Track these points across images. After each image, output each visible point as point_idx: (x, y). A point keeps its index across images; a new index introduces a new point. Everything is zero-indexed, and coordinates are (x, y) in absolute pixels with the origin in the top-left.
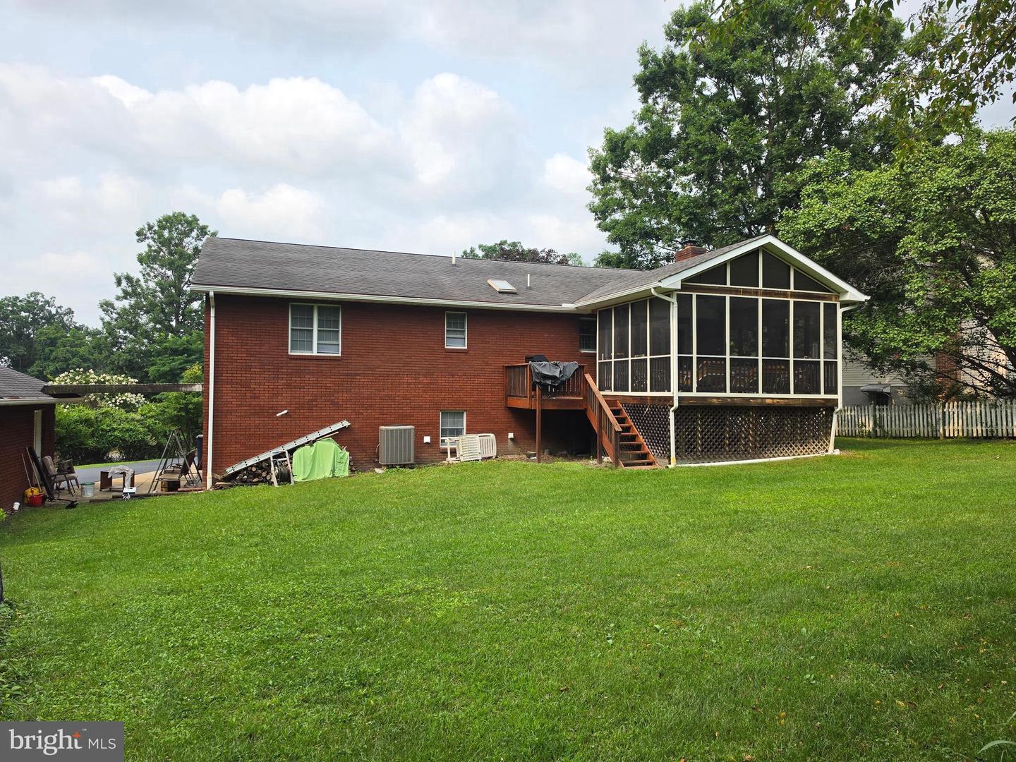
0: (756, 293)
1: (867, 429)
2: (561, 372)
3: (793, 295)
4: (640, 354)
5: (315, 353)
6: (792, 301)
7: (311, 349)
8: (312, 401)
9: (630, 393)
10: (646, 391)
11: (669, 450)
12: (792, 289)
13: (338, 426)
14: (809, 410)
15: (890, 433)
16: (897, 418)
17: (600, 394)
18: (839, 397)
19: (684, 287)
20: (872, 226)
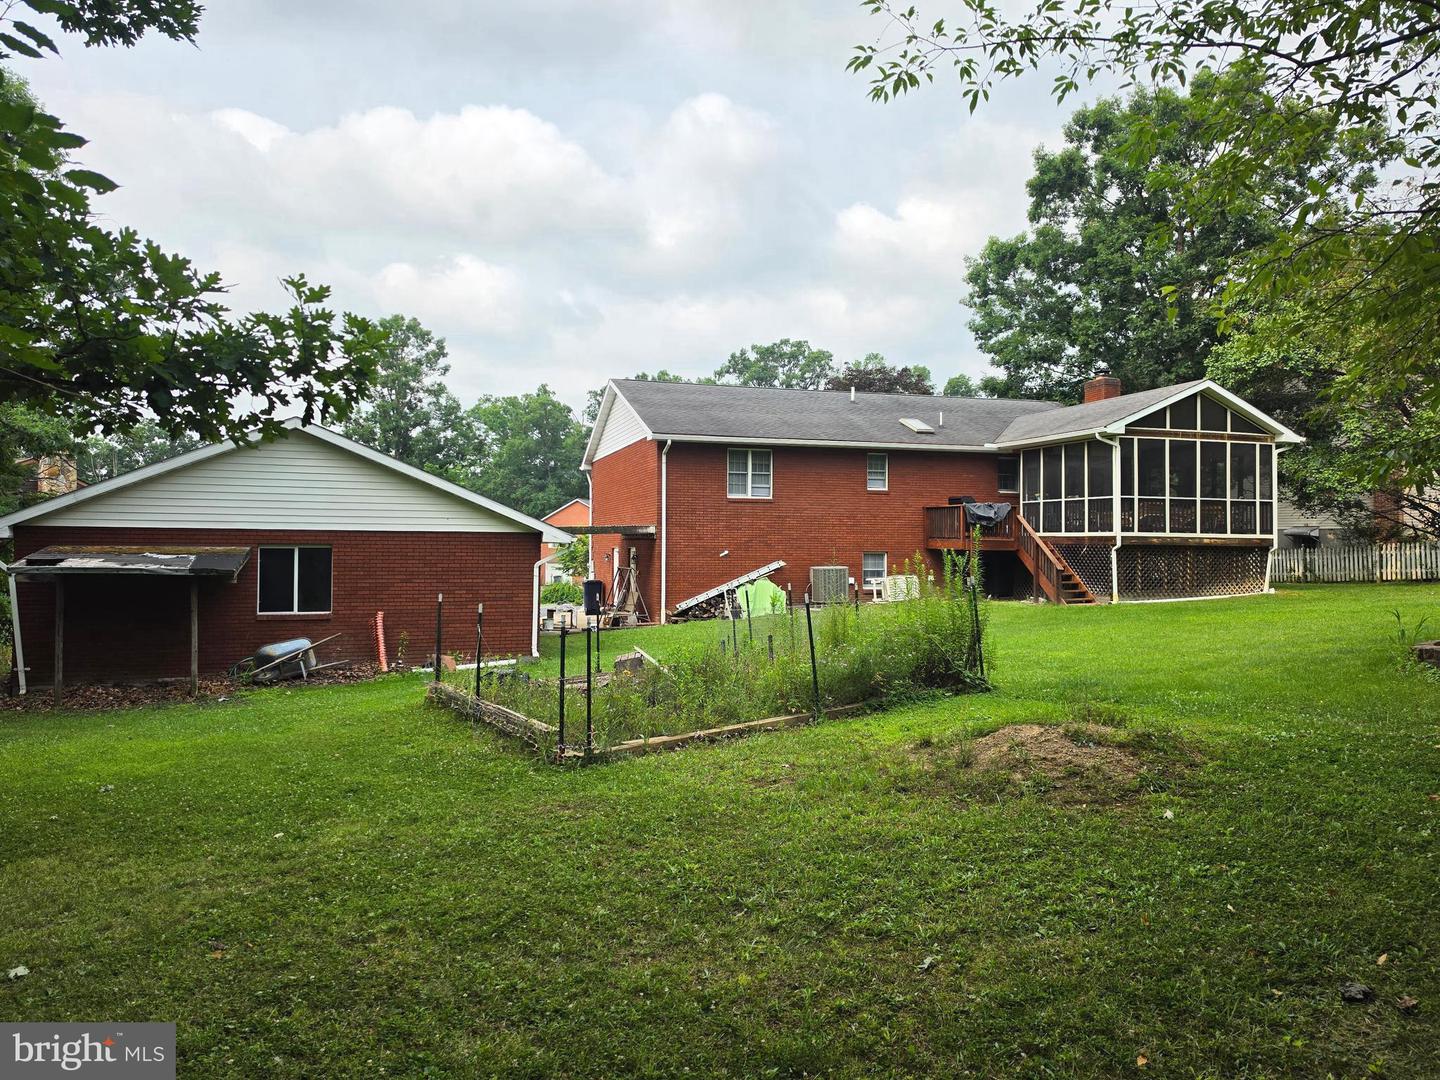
0: (1195, 435)
1: (1296, 574)
2: (995, 513)
3: (1231, 437)
4: (1073, 495)
5: (749, 496)
6: (1229, 443)
7: (745, 492)
8: (748, 542)
9: (1063, 534)
10: (1083, 531)
11: (1111, 588)
12: (1229, 432)
13: (775, 566)
14: (1246, 549)
15: (1321, 577)
16: (1330, 561)
17: (1037, 536)
18: (1275, 537)
19: (1128, 432)
20: (1307, 363)
